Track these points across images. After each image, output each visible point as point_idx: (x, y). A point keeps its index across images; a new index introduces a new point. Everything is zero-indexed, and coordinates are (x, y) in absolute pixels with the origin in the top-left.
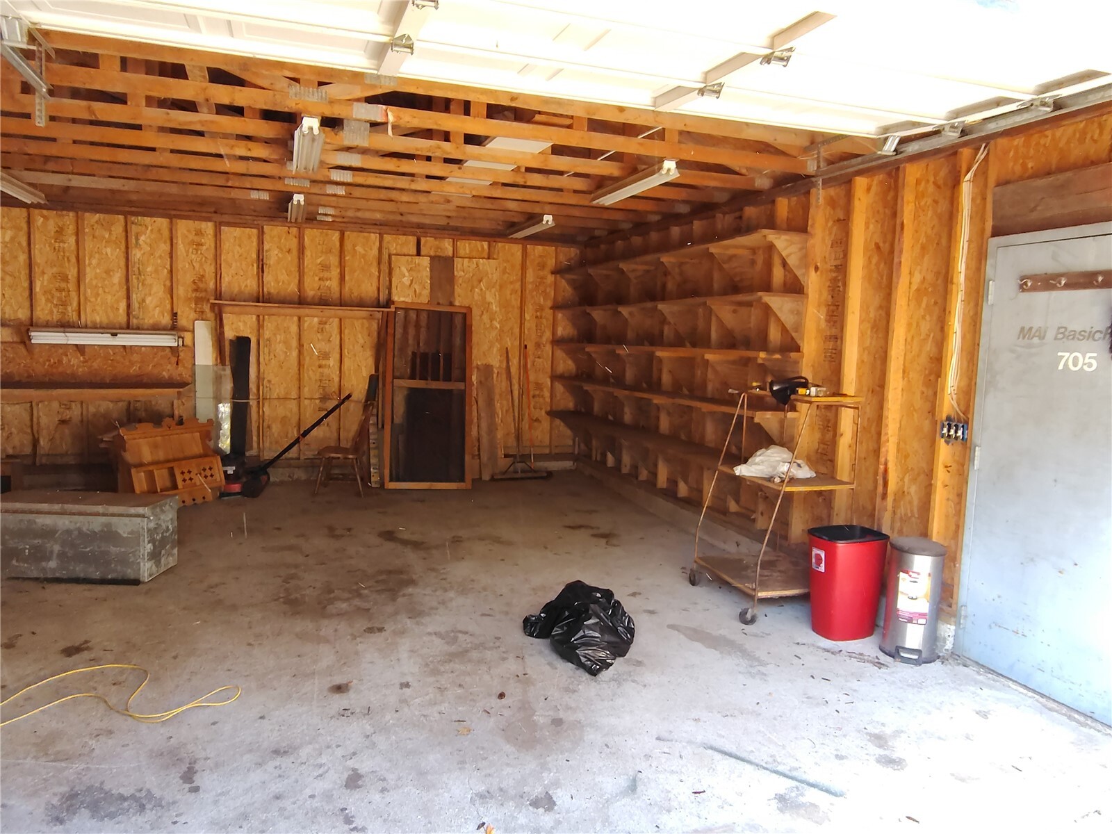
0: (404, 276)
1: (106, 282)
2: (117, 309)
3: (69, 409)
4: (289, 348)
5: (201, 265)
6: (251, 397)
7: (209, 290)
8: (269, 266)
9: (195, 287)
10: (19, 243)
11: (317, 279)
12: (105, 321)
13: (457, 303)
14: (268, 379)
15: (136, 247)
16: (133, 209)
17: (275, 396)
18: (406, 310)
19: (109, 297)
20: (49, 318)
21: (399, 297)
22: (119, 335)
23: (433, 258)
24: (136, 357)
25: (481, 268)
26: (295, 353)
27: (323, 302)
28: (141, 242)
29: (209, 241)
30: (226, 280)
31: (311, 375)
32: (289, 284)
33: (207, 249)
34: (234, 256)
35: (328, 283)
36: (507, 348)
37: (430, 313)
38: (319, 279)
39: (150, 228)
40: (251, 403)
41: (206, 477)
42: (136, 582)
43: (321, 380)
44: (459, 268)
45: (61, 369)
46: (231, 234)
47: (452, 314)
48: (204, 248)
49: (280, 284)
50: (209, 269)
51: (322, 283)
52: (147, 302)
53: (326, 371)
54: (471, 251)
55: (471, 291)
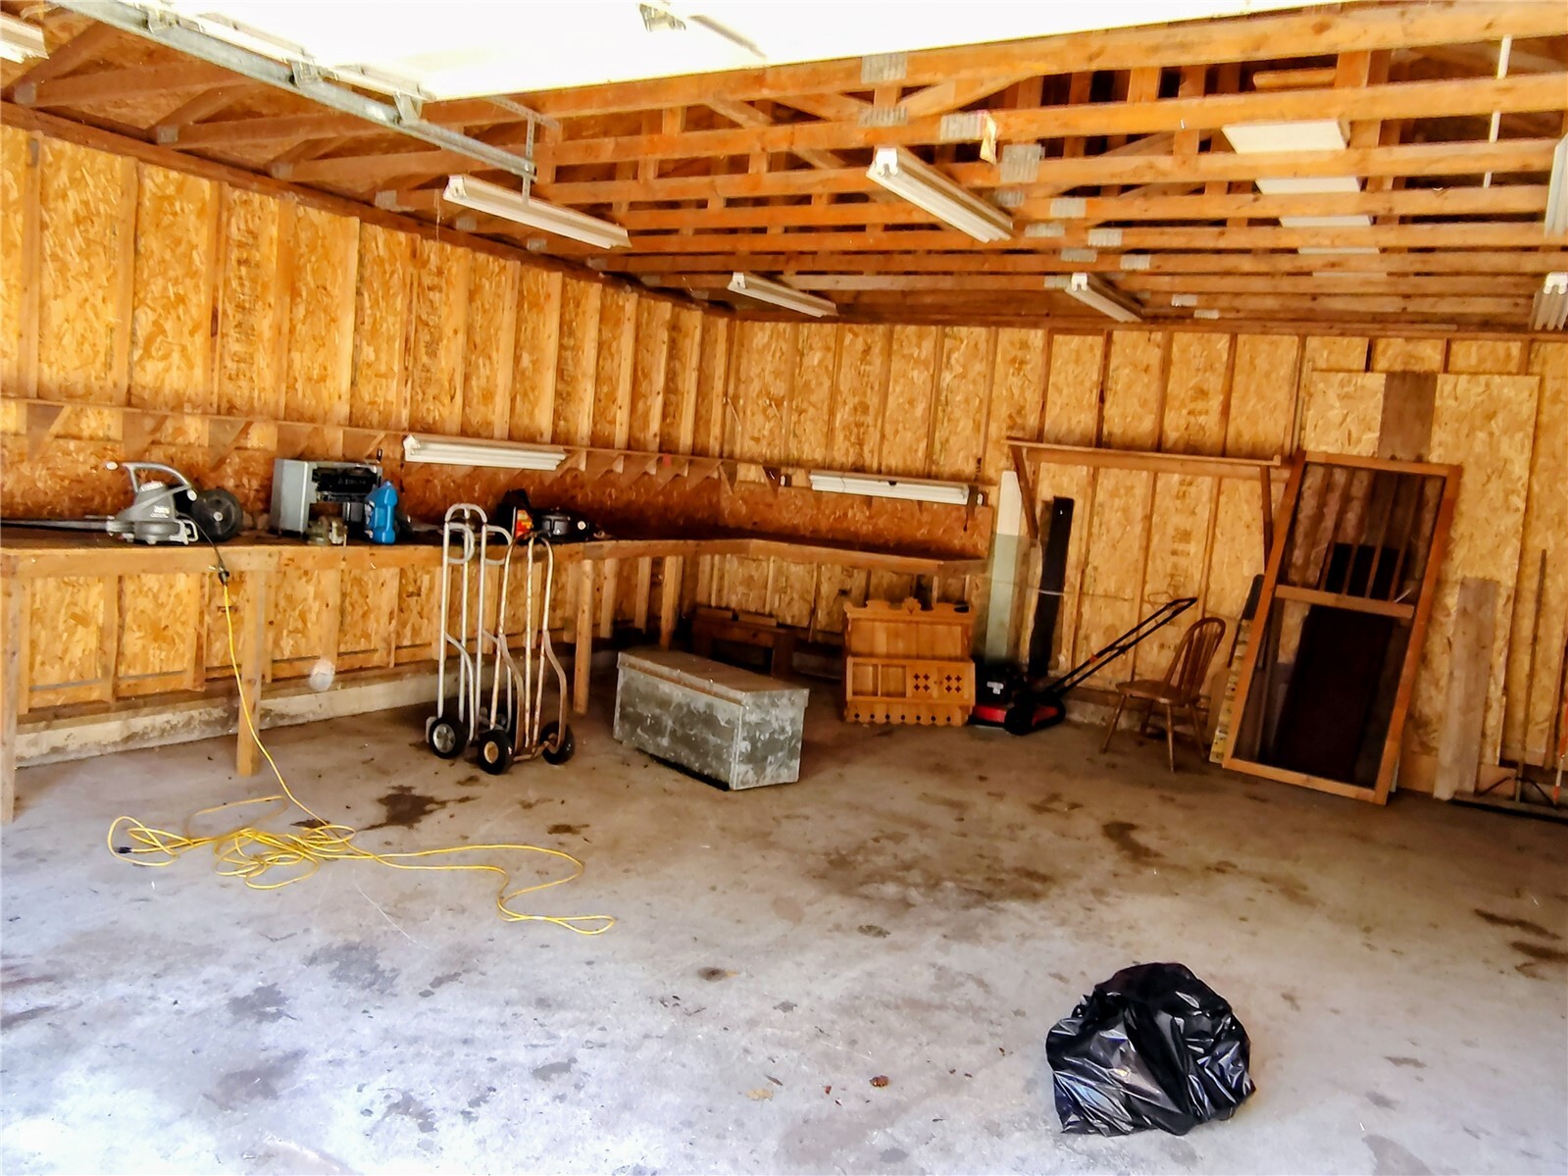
0: (1332, 407)
1: (908, 415)
2: (916, 451)
3: (851, 576)
4: (1128, 519)
5: (1022, 392)
6: (1066, 589)
7: (1028, 428)
8: (1115, 393)
9: (1011, 423)
10: (827, 367)
11: (1185, 412)
12: (901, 466)
13: (1434, 457)
14: (1096, 564)
15: (947, 367)
16: (947, 317)
17: (1100, 591)
18: (1329, 467)
19: (909, 434)
20: (844, 460)
21: (1318, 444)
22: (898, 485)
23: (1391, 375)
24: (926, 517)
25: (1495, 392)
26: (1138, 529)
27: (1192, 449)
28: (953, 361)
29: (1035, 358)
30: (1052, 413)
31: (1160, 565)
32: (1141, 419)
33: (1032, 369)
34: (1066, 378)
35: (1202, 419)
36: (1544, 552)
37: (1378, 478)
38: (1189, 413)
39: (965, 342)
40: (1065, 599)
41: (949, 689)
42: (724, 786)
43: (1172, 576)
44: (1445, 394)
45: (845, 525)
46: (1068, 345)
47: (1424, 479)
48: (1029, 367)
49: (1129, 419)
50: (1032, 398)
51: (1192, 419)
52: (951, 441)
53: (1183, 562)
54: (1482, 360)
55: (1467, 436)
